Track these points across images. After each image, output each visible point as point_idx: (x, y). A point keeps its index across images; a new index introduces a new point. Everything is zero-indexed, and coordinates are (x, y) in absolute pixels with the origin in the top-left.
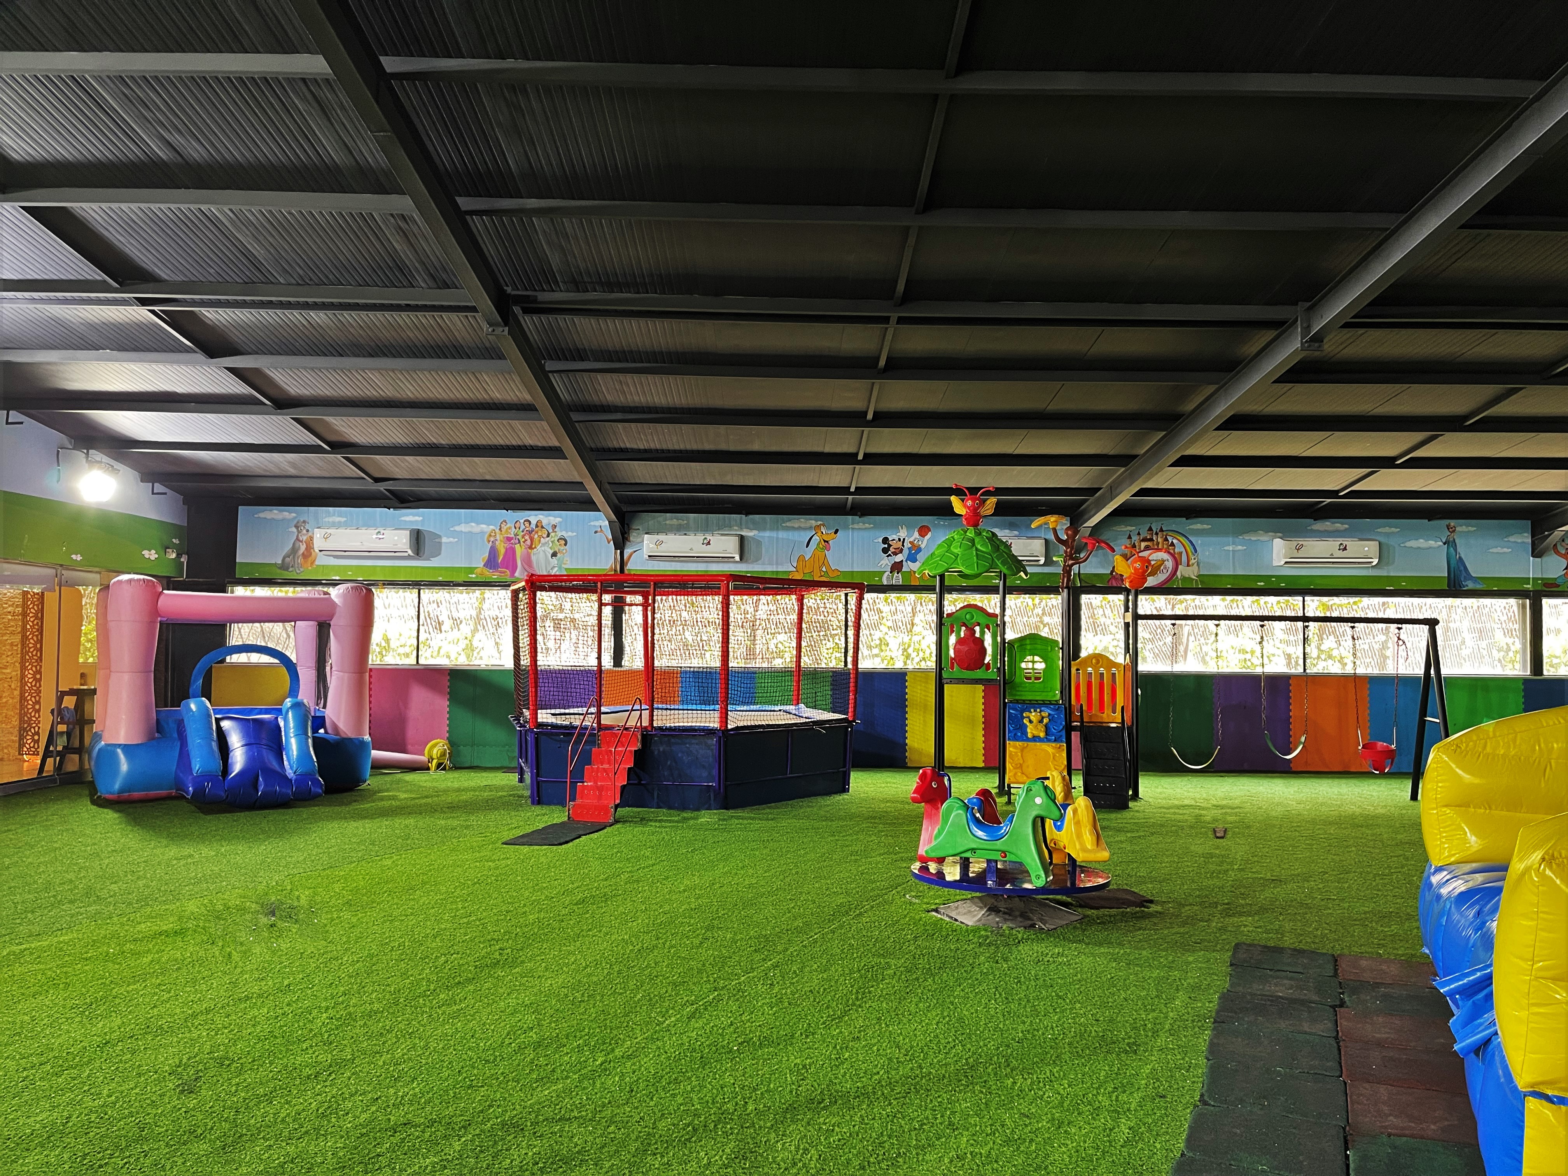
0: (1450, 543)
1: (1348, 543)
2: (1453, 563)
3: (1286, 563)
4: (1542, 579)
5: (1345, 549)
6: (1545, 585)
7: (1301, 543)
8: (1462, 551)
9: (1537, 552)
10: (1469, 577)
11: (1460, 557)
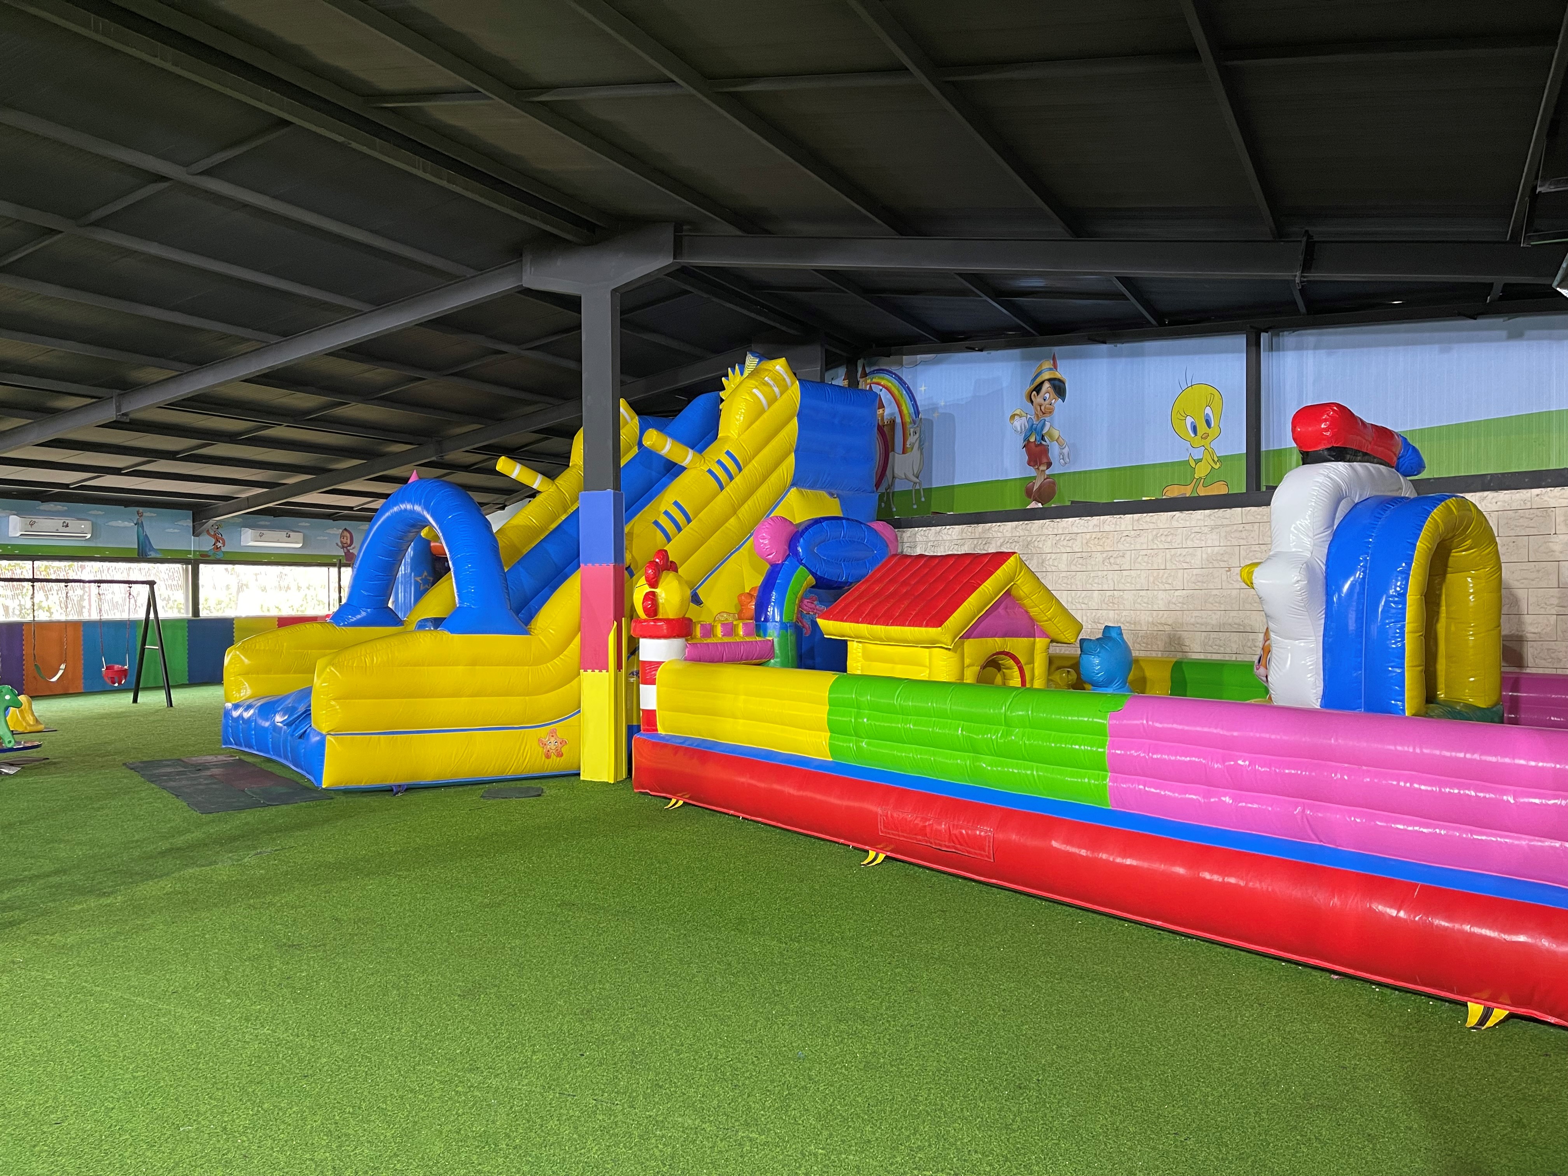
0: (138, 524)
1: (69, 521)
2: (141, 538)
3: (21, 535)
4: (199, 551)
5: (67, 526)
6: (202, 555)
7: (34, 520)
8: (148, 531)
9: (196, 533)
10: (152, 549)
11: (146, 535)
